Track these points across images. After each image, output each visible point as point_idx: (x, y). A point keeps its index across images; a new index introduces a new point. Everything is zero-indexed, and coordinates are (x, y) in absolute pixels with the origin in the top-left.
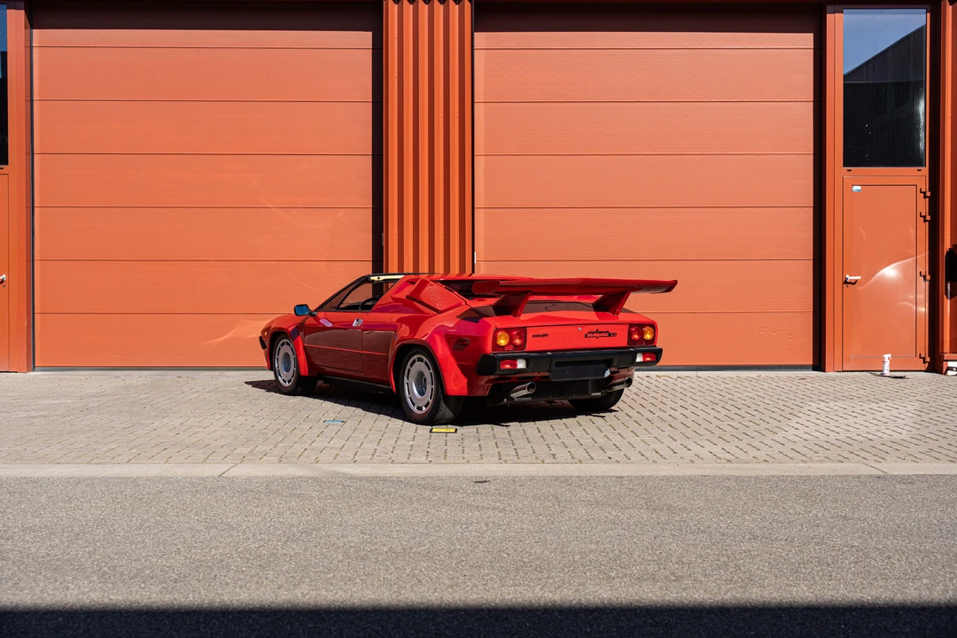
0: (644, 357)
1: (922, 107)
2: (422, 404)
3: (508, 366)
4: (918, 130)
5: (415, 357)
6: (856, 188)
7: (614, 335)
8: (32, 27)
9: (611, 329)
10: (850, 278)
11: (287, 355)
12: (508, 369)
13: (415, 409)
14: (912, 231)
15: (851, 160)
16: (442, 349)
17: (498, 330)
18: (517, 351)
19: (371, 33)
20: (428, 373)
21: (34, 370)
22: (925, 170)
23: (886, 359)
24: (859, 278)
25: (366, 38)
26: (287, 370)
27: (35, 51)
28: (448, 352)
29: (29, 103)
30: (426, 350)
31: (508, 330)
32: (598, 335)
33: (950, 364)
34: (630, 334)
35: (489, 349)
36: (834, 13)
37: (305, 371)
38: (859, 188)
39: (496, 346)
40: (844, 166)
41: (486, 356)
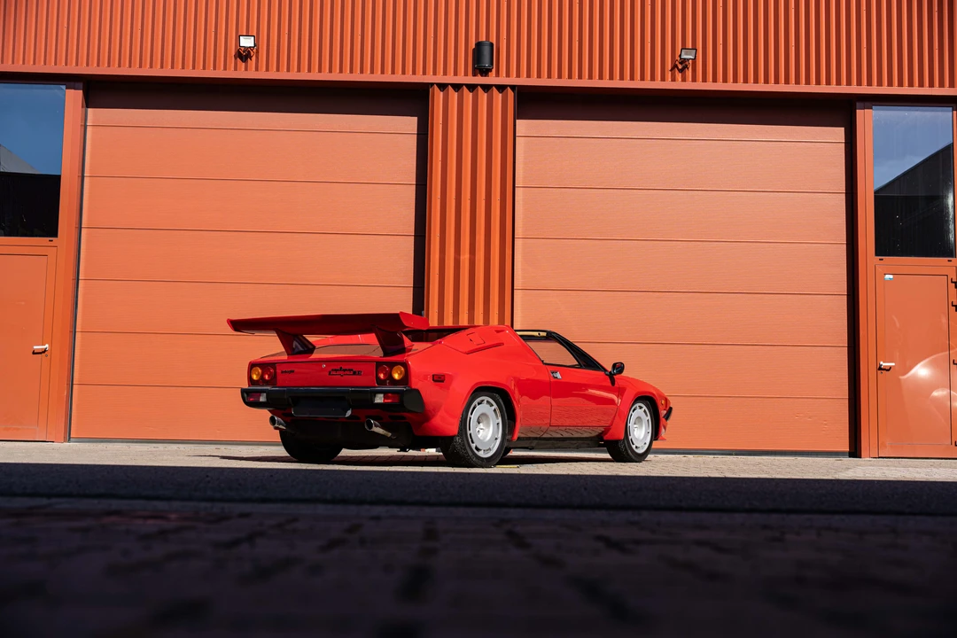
1: (951, 200)
4: (948, 221)
6: (888, 277)
8: (87, 107)
10: (884, 364)
14: (944, 320)
15: (882, 250)
19: (416, 118)
21: (69, 441)
22: (955, 261)
24: (893, 364)
25: (411, 123)
27: (89, 130)
29: (80, 179)
36: (864, 109)
38: (891, 277)
40: (877, 255)
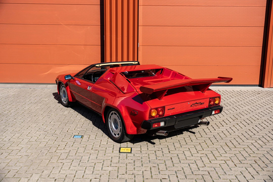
0: (215, 112)
2: (117, 133)
3: (156, 126)
5: (113, 112)
7: (203, 103)
9: (202, 101)
11: (64, 91)
12: (156, 127)
13: (113, 134)
16: (124, 113)
17: (152, 109)
18: (161, 118)
20: (119, 121)
26: (65, 97)
28: (127, 115)
30: (117, 111)
31: (157, 109)
32: (196, 105)
34: (210, 102)
35: (147, 118)
37: (71, 100)
39: (151, 116)
41: (146, 121)
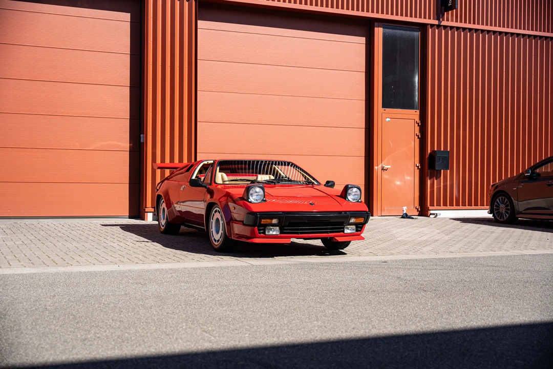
1: (416, 79)
4: (414, 91)
6: (388, 119)
10: (385, 167)
14: (413, 143)
15: (385, 105)
22: (418, 111)
23: (404, 210)
24: (390, 167)
25: (127, 17)
33: (432, 212)
36: (378, 27)
38: (389, 119)
40: (383, 107)
